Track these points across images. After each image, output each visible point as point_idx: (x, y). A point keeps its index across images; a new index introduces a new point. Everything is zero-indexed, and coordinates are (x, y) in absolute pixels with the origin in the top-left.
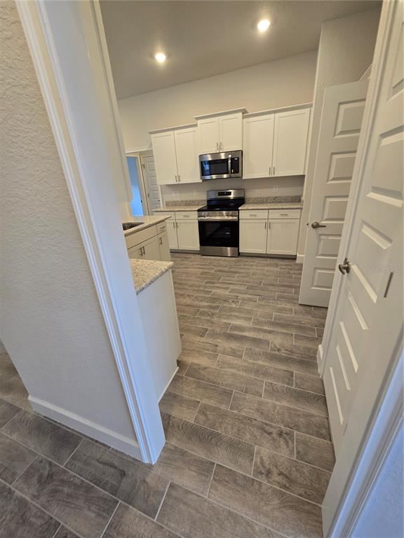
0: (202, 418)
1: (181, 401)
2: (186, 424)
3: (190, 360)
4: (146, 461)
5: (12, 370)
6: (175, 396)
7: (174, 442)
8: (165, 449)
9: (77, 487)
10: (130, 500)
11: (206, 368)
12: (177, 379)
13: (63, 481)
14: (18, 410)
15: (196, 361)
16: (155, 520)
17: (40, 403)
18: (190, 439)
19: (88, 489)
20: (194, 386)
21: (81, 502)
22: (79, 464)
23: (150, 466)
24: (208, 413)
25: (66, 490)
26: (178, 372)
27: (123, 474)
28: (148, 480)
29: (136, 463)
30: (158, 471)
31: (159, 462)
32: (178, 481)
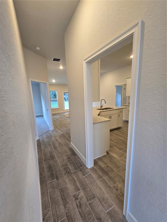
0: (106, 168)
1: (103, 161)
2: (101, 166)
3: (111, 154)
4: (87, 167)
5: (70, 137)
6: (102, 159)
7: (95, 168)
8: (92, 167)
9: (73, 162)
10: (81, 170)
11: (115, 158)
12: (104, 156)
13: (71, 160)
14: (68, 145)
15: (113, 155)
16: (84, 177)
17: (73, 145)
18: (100, 169)
19: (74, 164)
20: (109, 160)
21: (72, 165)
22: (75, 159)
23: (88, 168)
24: (109, 168)
25: (71, 161)
26: (106, 155)
27: (81, 166)
28: (86, 170)
29: (85, 166)
30: (89, 170)
31: (90, 169)
32: (92, 174)
